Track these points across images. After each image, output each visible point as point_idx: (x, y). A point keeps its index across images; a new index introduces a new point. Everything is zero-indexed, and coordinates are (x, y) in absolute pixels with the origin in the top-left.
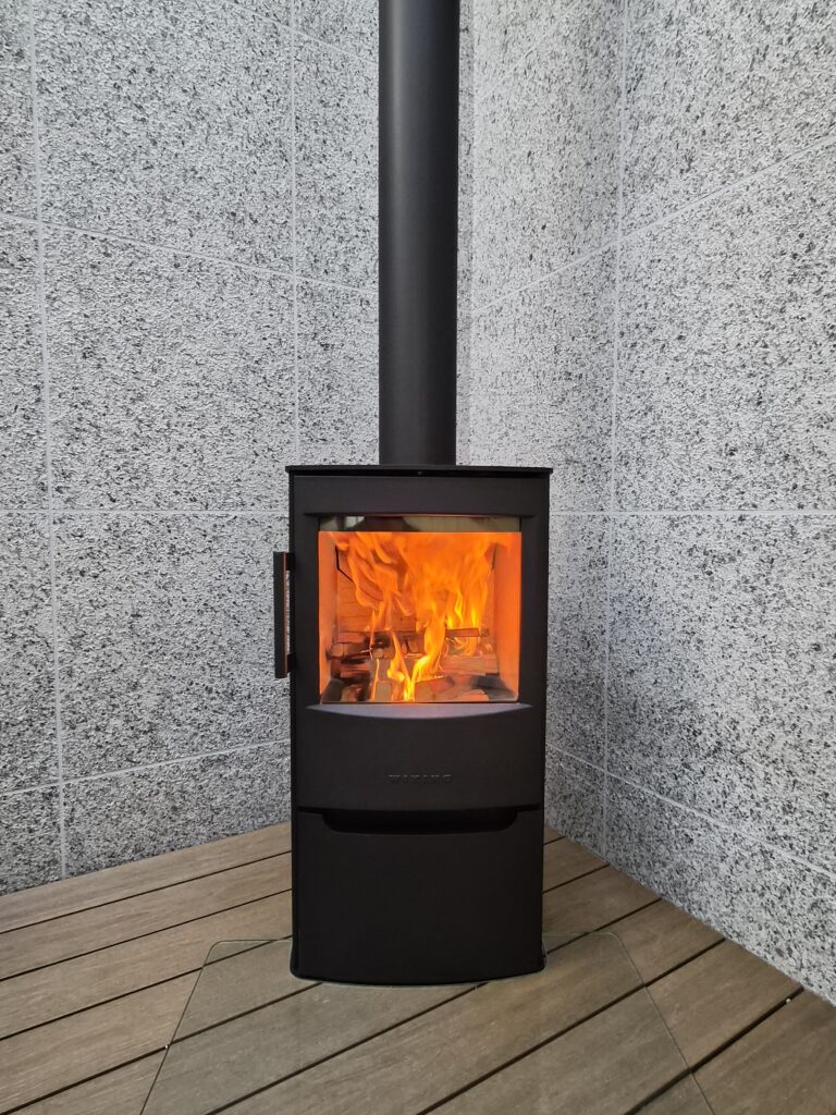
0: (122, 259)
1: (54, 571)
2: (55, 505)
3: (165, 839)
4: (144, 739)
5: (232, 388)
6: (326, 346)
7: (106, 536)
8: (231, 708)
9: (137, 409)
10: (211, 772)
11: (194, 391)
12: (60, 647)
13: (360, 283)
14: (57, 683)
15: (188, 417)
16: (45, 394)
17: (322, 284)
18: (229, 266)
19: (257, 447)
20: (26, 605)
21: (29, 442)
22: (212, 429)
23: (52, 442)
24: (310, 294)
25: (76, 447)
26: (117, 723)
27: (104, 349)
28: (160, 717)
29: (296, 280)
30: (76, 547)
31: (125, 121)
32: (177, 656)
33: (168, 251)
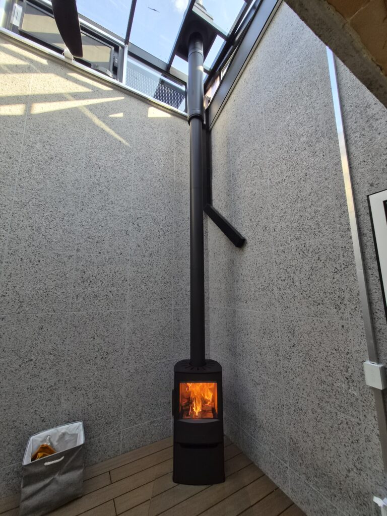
0: (140, 313)
1: (124, 380)
2: (126, 366)
3: (141, 443)
4: (139, 418)
5: (160, 334)
6: (178, 320)
7: (134, 371)
8: (157, 408)
9: (142, 343)
10: (152, 425)
11: (152, 336)
12: (124, 397)
13: (186, 305)
14: (123, 406)
15: (151, 342)
16: (126, 343)
17: (177, 308)
18: (160, 309)
19: (164, 346)
20: (118, 389)
21: (122, 353)
22: (156, 343)
23: (126, 353)
24: (175, 310)
25: (130, 353)
26: (133, 414)
27: (136, 331)
28: (142, 412)
29: (173, 308)
30: (128, 374)
31: (143, 287)
32: (146, 397)
33: (149, 309)
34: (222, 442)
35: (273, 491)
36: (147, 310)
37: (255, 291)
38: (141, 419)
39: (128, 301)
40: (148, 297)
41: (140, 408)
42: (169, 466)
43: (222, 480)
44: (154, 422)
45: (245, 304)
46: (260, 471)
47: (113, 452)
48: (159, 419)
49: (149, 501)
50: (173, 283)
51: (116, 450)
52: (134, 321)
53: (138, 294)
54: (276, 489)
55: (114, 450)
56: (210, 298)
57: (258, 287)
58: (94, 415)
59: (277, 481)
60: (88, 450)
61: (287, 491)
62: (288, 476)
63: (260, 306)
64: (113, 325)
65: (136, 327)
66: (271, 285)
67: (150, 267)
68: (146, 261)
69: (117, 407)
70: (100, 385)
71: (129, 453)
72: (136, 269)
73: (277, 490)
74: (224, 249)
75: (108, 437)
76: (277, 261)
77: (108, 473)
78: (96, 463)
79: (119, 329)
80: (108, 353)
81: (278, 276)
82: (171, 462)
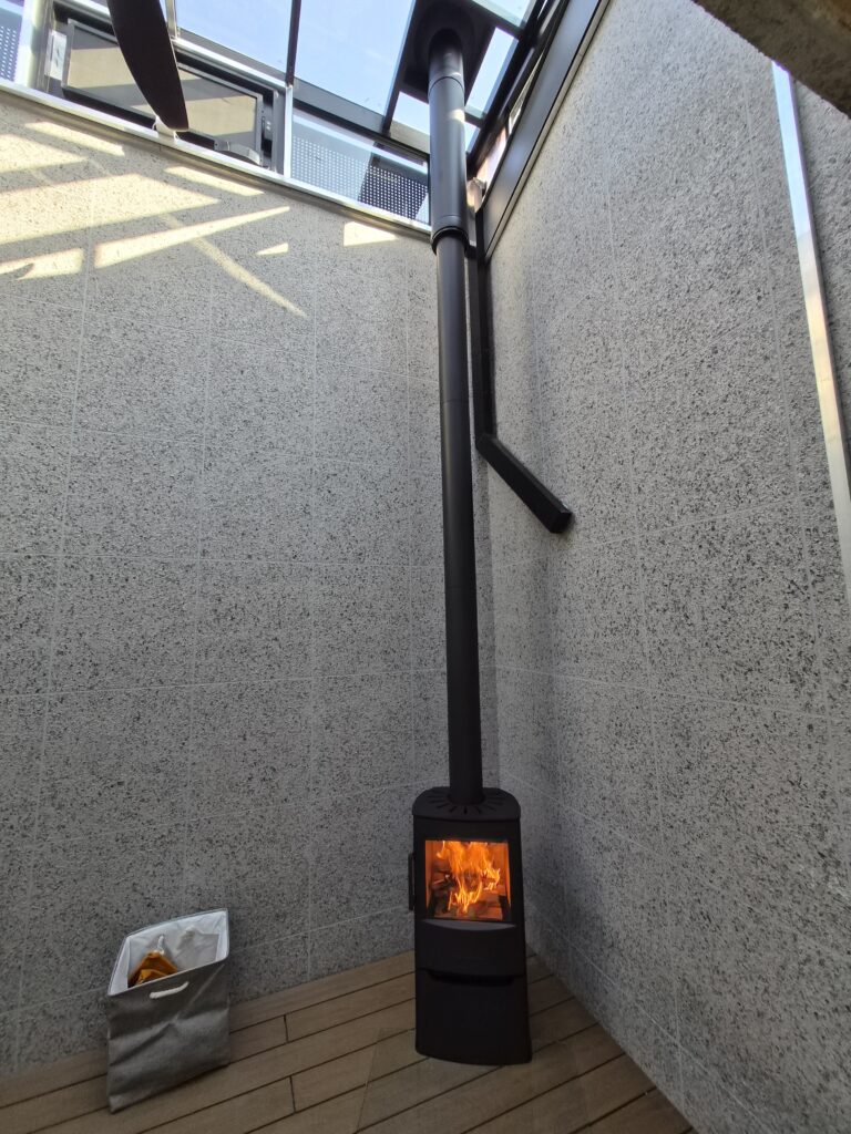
0: (341, 683)
1: (311, 827)
2: (313, 796)
4: (344, 906)
5: (384, 728)
6: (426, 699)
7: (331, 808)
8: (383, 888)
9: (346, 747)
10: (374, 923)
11: (369, 734)
12: (312, 863)
14: (310, 882)
15: (367, 746)
16: (311, 749)
17: (424, 671)
18: (384, 675)
19: (395, 754)
20: (300, 845)
21: (304, 770)
22: (376, 750)
23: (313, 768)
24: (419, 677)
25: (322, 769)
26: (333, 899)
27: (334, 724)
28: (351, 895)
29: (412, 672)
30: (320, 815)
31: (344, 627)
32: (359, 863)
33: (359, 675)
34: (524, 975)
35: (644, 1094)
36: (356, 678)
37: (596, 635)
38: (349, 909)
39: (314, 659)
40: (356, 649)
41: (347, 887)
42: (407, 1016)
43: (525, 1057)
44: (378, 917)
45: (574, 665)
46: (615, 1046)
47: (292, 976)
48: (388, 910)
49: (364, 1089)
50: (411, 617)
51: (299, 971)
52: (328, 702)
53: (334, 643)
54: (649, 1091)
55: (294, 972)
56: (497, 649)
57: (603, 625)
58: (250, 898)
59: (654, 1073)
60: (241, 969)
61: (676, 1097)
62: (677, 1064)
63: (609, 671)
64: (283, 711)
65: (332, 713)
66: (633, 622)
67: (359, 583)
68: (350, 571)
69: (298, 882)
70: (260, 837)
71: (327, 979)
72: (326, 588)
73: (652, 1093)
74: (525, 536)
75: (280, 943)
76: (647, 564)
77: (282, 1019)
78: (258, 995)
79: (297, 717)
80: (274, 770)
81: (650, 601)
82: (412, 1007)
